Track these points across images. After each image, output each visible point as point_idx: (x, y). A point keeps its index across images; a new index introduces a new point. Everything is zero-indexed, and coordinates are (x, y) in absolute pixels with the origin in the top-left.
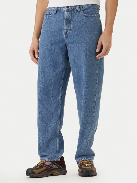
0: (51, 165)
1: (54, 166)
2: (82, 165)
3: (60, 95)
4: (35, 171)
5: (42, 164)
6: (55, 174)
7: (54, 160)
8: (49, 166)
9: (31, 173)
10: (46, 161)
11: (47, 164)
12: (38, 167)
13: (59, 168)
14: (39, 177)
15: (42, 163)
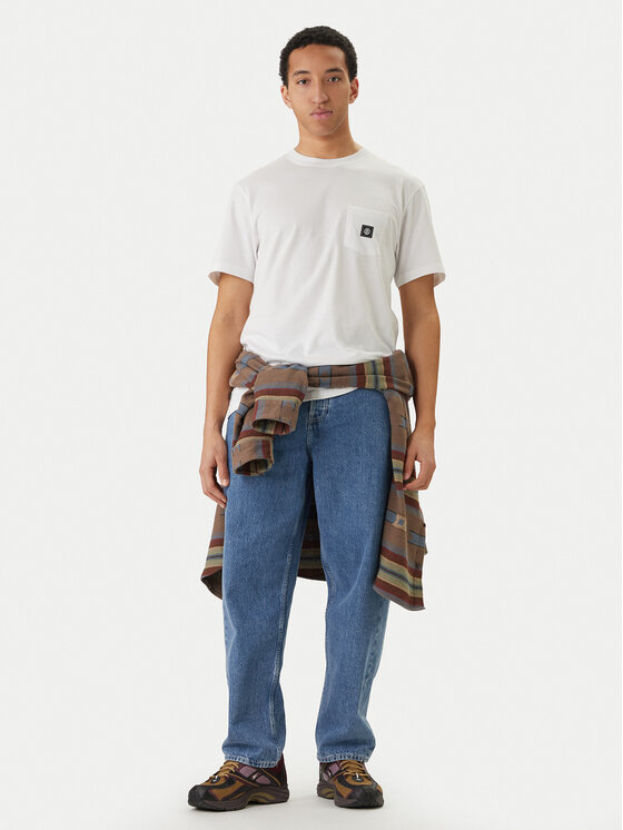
0: (254, 777)
1: (263, 780)
2: (347, 776)
3: (284, 585)
4: (215, 791)
5: (231, 772)
6: (262, 800)
7: (264, 764)
8: (250, 778)
9: (204, 798)
10: (242, 765)
11: (245, 772)
12: (222, 781)
13: (273, 783)
14: (225, 810)
15: (232, 768)
